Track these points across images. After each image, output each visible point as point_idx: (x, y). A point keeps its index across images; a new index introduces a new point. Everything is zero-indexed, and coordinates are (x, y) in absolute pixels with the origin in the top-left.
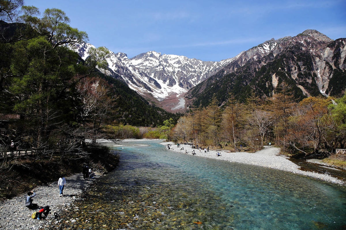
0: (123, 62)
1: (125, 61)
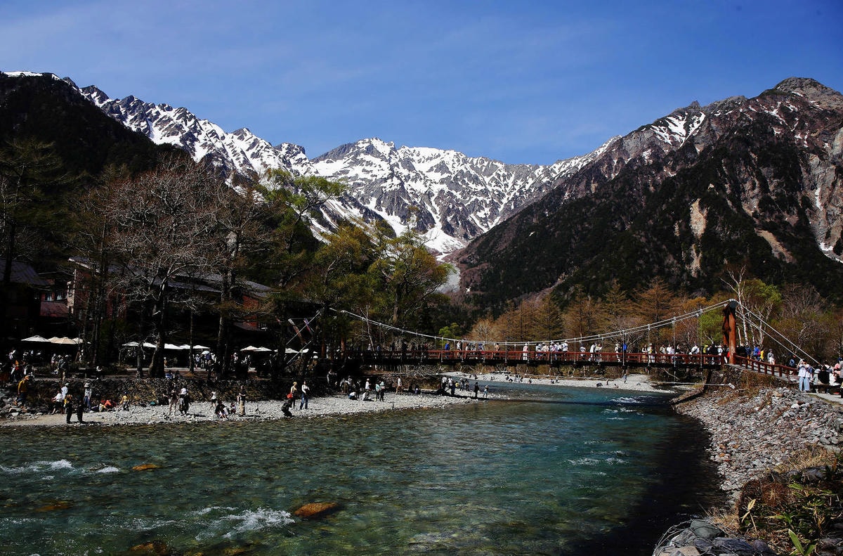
1: (300, 165)
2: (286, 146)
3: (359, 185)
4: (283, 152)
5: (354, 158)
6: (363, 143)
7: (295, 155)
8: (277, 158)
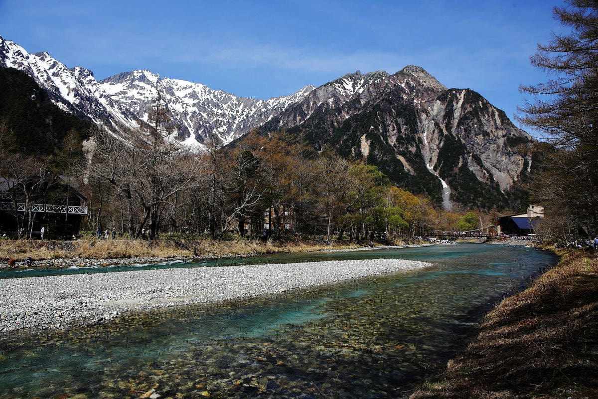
0: (87, 86)
1: (90, 85)
2: (78, 69)
3: (135, 103)
4: (77, 73)
5: (131, 83)
6: (137, 73)
7: (86, 77)
8: (73, 78)
